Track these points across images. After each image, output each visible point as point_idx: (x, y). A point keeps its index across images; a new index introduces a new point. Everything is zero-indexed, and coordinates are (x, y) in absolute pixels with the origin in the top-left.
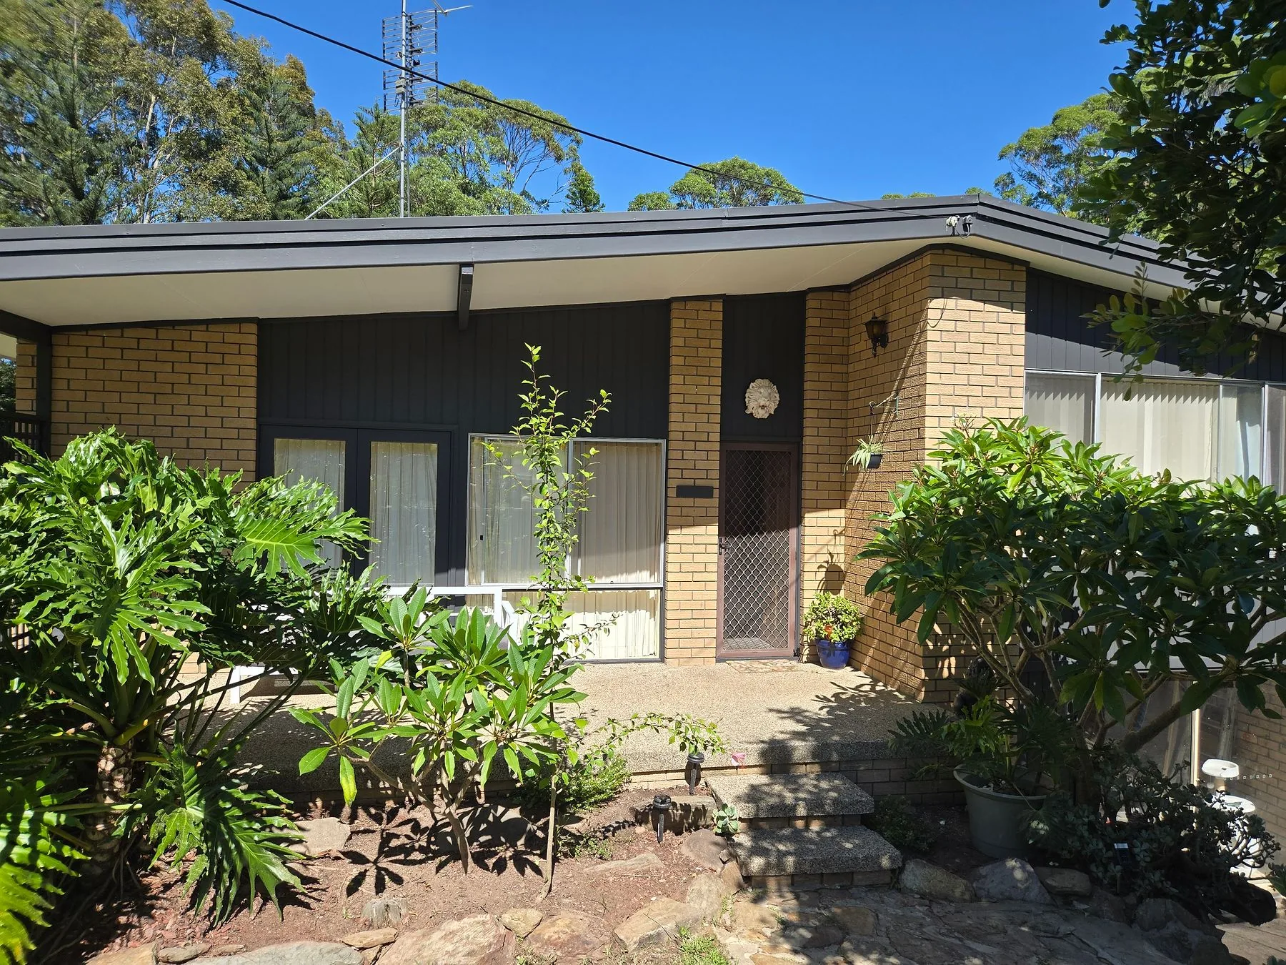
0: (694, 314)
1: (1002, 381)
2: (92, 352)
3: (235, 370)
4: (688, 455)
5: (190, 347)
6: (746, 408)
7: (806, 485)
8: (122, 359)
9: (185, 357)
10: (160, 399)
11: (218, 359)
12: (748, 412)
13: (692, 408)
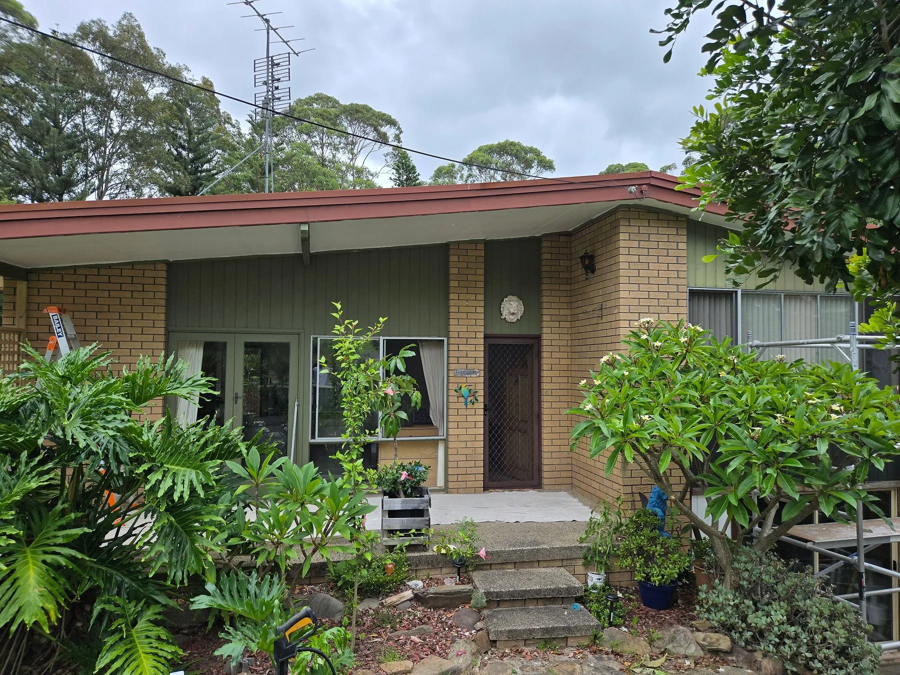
0: (465, 252)
1: (671, 296)
2: (54, 285)
3: (151, 295)
4: (462, 347)
5: (121, 280)
6: (502, 315)
7: (545, 367)
8: (75, 289)
9: (117, 287)
10: (100, 316)
11: (140, 287)
12: (503, 317)
13: (464, 316)
